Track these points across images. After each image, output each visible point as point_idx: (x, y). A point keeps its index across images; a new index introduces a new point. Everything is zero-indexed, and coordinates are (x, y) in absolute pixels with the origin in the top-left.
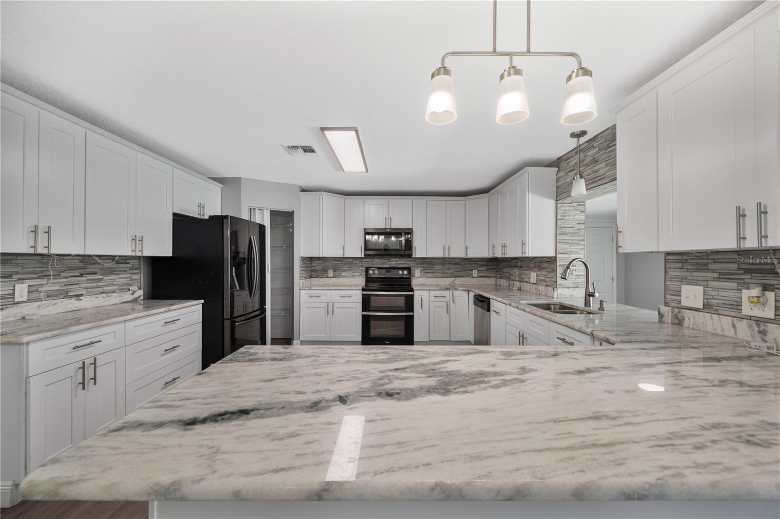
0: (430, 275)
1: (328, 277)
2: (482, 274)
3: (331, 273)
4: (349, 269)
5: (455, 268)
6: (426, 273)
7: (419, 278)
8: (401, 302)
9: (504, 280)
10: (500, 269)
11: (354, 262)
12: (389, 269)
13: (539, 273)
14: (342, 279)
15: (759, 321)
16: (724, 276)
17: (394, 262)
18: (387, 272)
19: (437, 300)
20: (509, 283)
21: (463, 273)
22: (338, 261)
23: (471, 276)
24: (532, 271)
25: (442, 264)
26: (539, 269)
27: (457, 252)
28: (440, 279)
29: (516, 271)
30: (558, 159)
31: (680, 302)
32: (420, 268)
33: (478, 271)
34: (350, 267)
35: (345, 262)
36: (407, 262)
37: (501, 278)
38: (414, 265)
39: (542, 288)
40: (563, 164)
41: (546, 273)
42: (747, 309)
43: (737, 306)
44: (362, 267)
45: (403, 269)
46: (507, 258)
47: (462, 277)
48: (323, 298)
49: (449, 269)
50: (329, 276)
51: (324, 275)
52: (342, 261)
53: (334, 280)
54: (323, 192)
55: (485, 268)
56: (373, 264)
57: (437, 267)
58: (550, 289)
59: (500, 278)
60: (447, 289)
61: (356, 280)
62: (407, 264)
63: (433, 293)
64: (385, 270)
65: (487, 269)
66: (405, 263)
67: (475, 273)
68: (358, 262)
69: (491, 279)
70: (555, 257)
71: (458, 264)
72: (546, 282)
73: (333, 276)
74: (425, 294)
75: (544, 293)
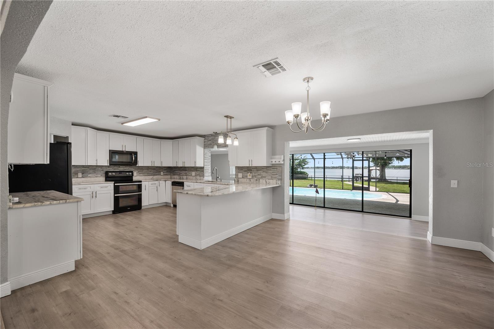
0: (141, 175)
1: (77, 177)
2: (165, 174)
3: (80, 175)
4: (94, 172)
5: (154, 171)
6: (139, 174)
7: (136, 176)
8: (135, 188)
9: (177, 176)
10: (173, 171)
11: (97, 168)
12: (120, 172)
13: (196, 172)
14: (89, 178)
15: (250, 179)
16: (245, 171)
17: (122, 168)
18: (120, 173)
19: (153, 185)
20: (180, 177)
21: (157, 174)
22: (85, 167)
23: (160, 175)
24: (193, 171)
25: (147, 169)
26: (196, 171)
27: (157, 164)
28: (146, 177)
29: (184, 172)
30: (204, 135)
31: (238, 177)
32: (136, 171)
33: (163, 172)
34: (94, 171)
35: (91, 168)
36: (130, 168)
37: (175, 175)
38: (133, 170)
39: (198, 177)
40: (206, 138)
41: (199, 172)
42: (248, 177)
43: (247, 176)
44: (102, 171)
45: (129, 172)
46: (178, 167)
47: (156, 175)
48: (89, 189)
49: (151, 172)
50: (79, 177)
51: (75, 176)
52: (88, 168)
53: (83, 179)
54: (88, 128)
55: (166, 171)
56: (109, 170)
57: (144, 171)
58: (202, 177)
59: (173, 175)
60: (157, 180)
61: (99, 178)
62: (129, 169)
63: (150, 183)
64: (118, 173)
65: (167, 171)
66: (128, 169)
67: (162, 173)
68: (100, 168)
69: (169, 176)
70: (204, 167)
71: (155, 169)
72: (199, 175)
73: (82, 177)
74: (147, 183)
75: (199, 179)
